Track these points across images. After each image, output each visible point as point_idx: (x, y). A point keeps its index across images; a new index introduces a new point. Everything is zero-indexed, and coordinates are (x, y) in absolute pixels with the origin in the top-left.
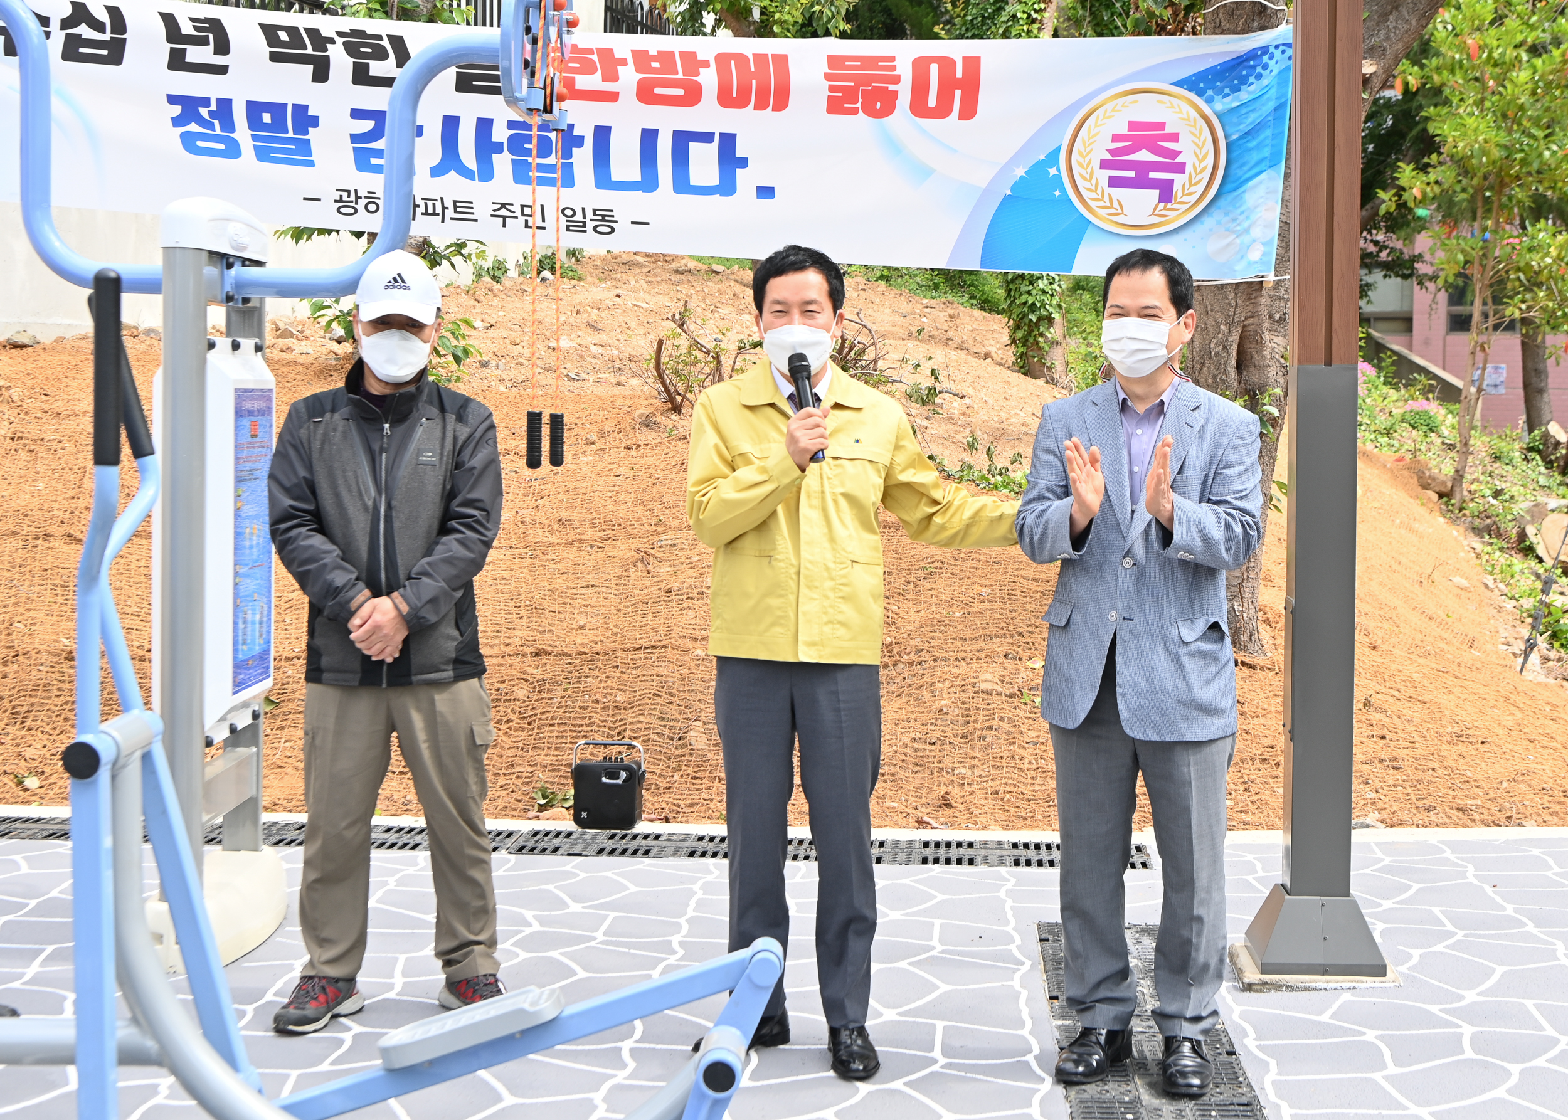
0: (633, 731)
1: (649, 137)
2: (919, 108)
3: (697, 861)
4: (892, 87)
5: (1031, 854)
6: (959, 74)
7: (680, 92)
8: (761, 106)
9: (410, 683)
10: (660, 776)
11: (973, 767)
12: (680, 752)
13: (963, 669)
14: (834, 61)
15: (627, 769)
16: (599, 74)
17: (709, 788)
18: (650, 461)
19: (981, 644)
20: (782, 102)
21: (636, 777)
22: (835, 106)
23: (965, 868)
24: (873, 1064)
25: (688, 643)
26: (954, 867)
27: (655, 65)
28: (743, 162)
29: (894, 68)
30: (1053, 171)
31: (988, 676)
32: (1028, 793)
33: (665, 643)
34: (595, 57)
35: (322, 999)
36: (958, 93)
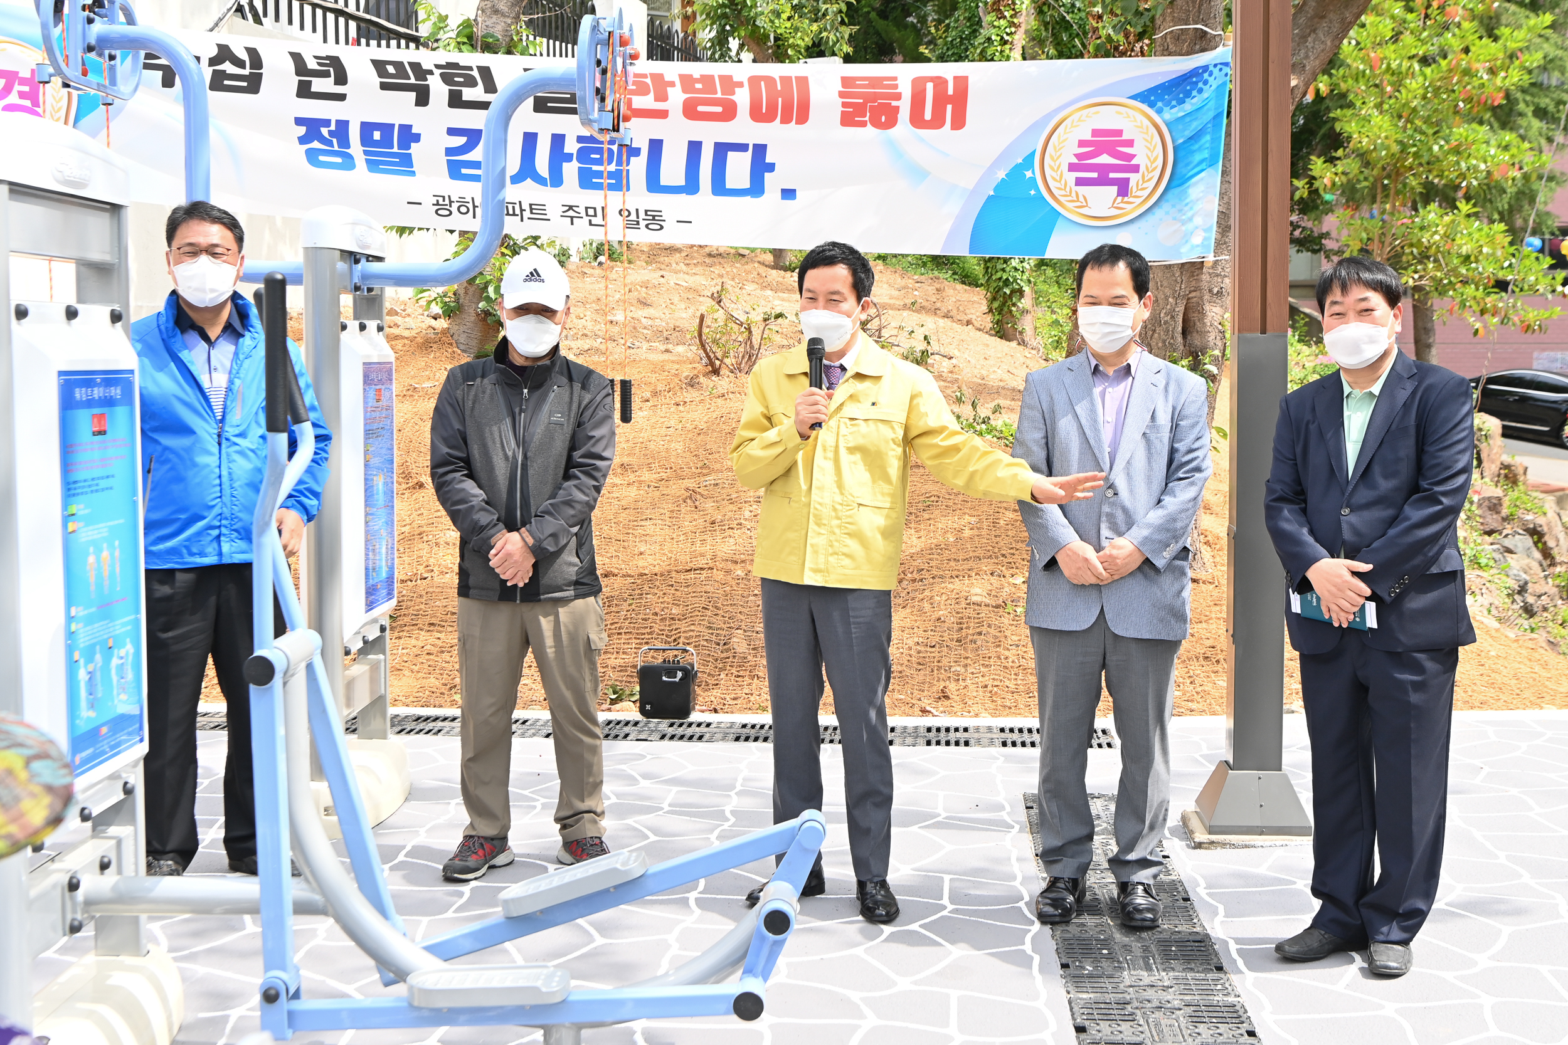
0: (686, 638)
1: (695, 148)
2: (917, 120)
3: (742, 744)
4: (894, 103)
5: (1016, 736)
6: (950, 92)
7: (719, 109)
8: (786, 120)
9: (540, 600)
10: (709, 675)
11: (966, 666)
12: (725, 655)
13: (957, 585)
14: (846, 81)
15: (683, 669)
16: (652, 95)
17: (750, 684)
18: (695, 415)
19: (971, 564)
20: (803, 118)
21: (689, 675)
22: (848, 120)
23: (962, 749)
24: (894, 910)
25: (730, 566)
26: (952, 748)
27: (699, 86)
28: (771, 167)
29: (896, 87)
30: (1029, 174)
31: (978, 591)
32: (1012, 686)
33: (711, 565)
34: (648, 81)
35: (481, 853)
36: (949, 108)
